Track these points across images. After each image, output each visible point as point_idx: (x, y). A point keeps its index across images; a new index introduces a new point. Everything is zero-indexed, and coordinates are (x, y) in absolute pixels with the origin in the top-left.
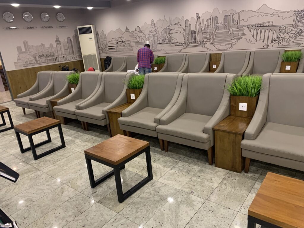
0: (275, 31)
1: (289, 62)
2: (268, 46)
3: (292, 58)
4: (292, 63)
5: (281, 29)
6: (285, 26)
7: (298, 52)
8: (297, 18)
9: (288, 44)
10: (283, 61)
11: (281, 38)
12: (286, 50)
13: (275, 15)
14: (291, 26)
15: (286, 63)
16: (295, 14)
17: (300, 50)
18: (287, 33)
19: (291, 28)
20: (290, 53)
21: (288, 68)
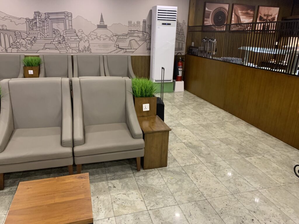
0: (11, 36)
1: (30, 67)
2: (6, 50)
3: (32, 63)
4: (33, 67)
5: (17, 34)
6: (20, 32)
7: (37, 58)
8: (29, 26)
9: (26, 49)
10: (25, 66)
11: (18, 44)
12: (25, 55)
13: (7, 19)
14: (25, 33)
15: (28, 68)
16: (26, 22)
17: (38, 56)
18: (23, 39)
19: (26, 34)
20: (30, 58)
21: (31, 72)
